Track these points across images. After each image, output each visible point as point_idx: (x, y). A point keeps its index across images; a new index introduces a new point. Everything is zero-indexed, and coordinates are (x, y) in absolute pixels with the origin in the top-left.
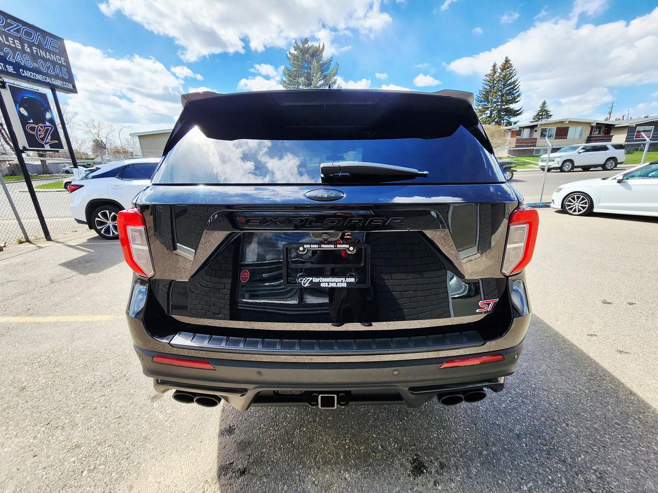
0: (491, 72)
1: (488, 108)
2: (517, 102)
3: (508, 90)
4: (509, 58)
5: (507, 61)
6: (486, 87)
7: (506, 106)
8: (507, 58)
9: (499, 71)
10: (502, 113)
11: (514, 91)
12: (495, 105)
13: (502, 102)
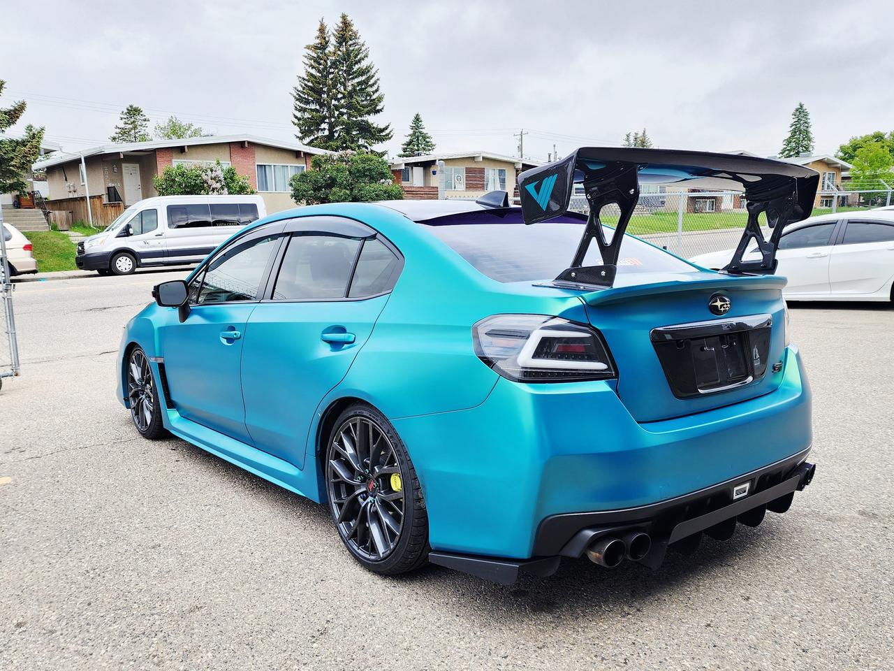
0: (318, 41)
1: (325, 117)
2: (378, 111)
3: (359, 83)
4: (349, 19)
5: (346, 24)
6: (314, 72)
7: (359, 118)
8: (344, 17)
9: (333, 41)
10: (354, 133)
11: (370, 90)
12: (337, 113)
13: (349, 106)
